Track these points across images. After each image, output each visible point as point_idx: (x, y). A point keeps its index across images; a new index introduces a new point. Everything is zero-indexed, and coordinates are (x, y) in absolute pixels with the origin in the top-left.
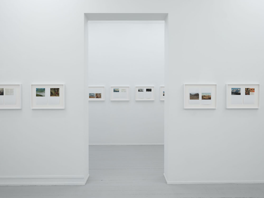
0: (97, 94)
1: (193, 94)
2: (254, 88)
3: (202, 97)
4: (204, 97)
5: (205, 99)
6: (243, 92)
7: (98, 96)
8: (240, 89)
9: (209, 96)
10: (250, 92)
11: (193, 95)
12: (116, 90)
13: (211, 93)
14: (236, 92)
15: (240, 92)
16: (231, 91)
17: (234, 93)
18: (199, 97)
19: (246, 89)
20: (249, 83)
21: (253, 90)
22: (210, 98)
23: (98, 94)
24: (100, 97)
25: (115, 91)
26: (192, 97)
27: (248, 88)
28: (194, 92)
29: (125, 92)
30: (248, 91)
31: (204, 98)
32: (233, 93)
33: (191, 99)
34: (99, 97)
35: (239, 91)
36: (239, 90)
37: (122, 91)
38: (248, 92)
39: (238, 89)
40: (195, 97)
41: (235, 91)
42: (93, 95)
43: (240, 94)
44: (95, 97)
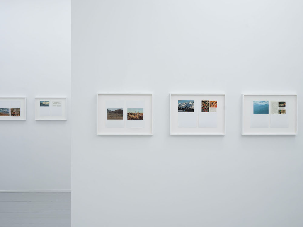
0: (12, 110)
1: (112, 110)
2: (216, 101)
3: (128, 116)
4: (132, 116)
5: (132, 119)
6: (197, 107)
7: (14, 113)
8: (193, 102)
9: (139, 114)
10: (210, 108)
11: (112, 112)
12: (44, 103)
13: (142, 109)
14: (186, 108)
15: (192, 107)
16: (178, 105)
17: (183, 109)
18: (122, 116)
19: (203, 101)
20: (209, 93)
21: (214, 104)
22: (141, 118)
23: (15, 110)
24: (18, 114)
25: (42, 105)
26: (110, 116)
27: (207, 101)
28: (114, 107)
29: (60, 106)
30: (206, 105)
31: (130, 116)
32: (181, 109)
33: (108, 118)
34: (16, 114)
35: (192, 105)
36: (190, 103)
37: (54, 104)
38: (206, 107)
39: (189, 101)
40: (117, 114)
41: (184, 106)
42: (7, 111)
43: (192, 110)
44: (10, 115)
